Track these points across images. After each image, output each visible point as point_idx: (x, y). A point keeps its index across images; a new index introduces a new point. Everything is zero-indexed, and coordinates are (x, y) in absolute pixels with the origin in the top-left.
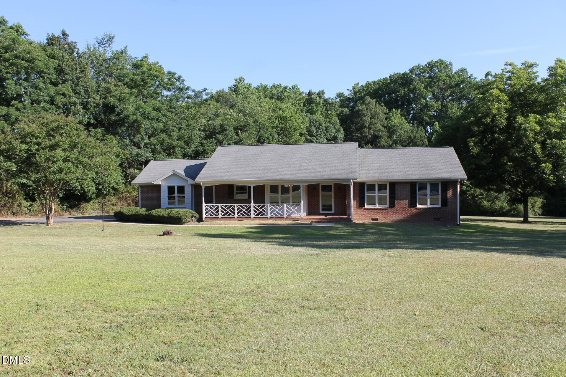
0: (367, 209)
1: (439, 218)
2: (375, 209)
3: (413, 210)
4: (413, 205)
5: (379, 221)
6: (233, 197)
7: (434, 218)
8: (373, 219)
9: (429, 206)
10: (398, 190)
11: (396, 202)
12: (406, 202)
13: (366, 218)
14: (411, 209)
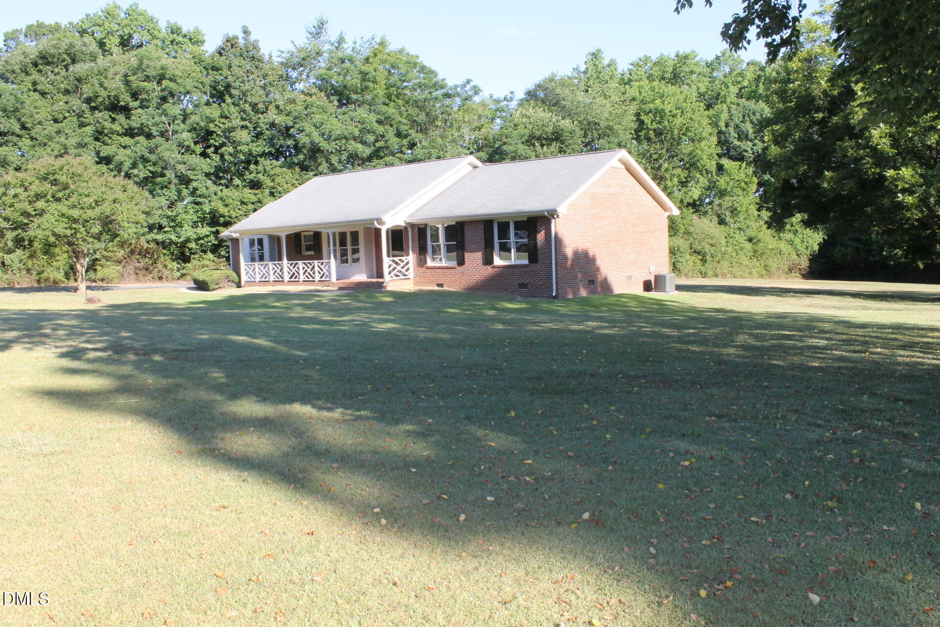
0: (430, 268)
1: (527, 284)
2: (439, 268)
3: (488, 271)
4: (488, 261)
5: (445, 288)
6: (301, 253)
7: (520, 284)
8: (438, 285)
9: (513, 262)
10: (469, 234)
11: (466, 255)
12: (479, 255)
13: (429, 283)
14: (486, 267)
